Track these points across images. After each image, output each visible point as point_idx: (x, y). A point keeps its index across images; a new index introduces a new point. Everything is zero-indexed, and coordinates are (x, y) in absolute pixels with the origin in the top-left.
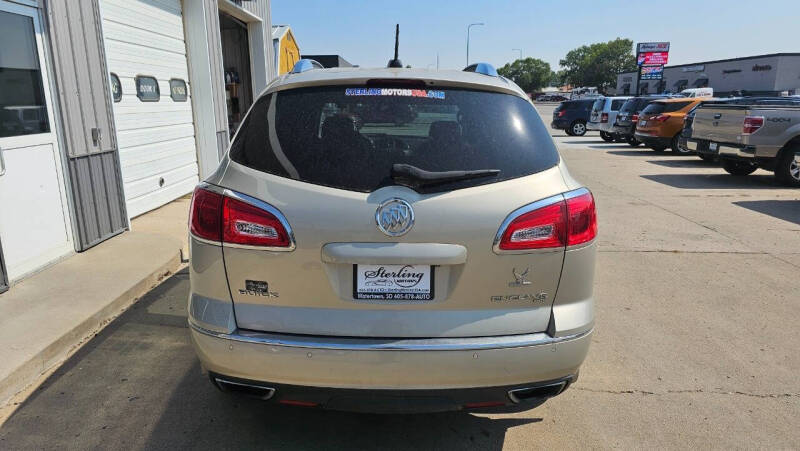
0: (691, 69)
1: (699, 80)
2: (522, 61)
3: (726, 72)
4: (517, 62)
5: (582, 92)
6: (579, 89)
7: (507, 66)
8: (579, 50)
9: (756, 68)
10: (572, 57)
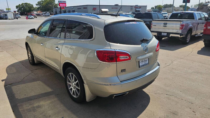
0: (70, 8)
1: (73, 11)
2: (24, 4)
3: (78, 9)
4: (22, 4)
5: (45, 13)
6: (44, 12)
7: (19, 5)
8: (41, 1)
9: (84, 8)
10: (39, 3)
